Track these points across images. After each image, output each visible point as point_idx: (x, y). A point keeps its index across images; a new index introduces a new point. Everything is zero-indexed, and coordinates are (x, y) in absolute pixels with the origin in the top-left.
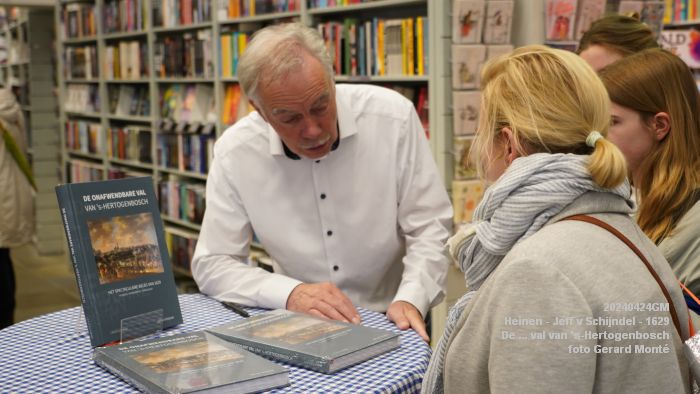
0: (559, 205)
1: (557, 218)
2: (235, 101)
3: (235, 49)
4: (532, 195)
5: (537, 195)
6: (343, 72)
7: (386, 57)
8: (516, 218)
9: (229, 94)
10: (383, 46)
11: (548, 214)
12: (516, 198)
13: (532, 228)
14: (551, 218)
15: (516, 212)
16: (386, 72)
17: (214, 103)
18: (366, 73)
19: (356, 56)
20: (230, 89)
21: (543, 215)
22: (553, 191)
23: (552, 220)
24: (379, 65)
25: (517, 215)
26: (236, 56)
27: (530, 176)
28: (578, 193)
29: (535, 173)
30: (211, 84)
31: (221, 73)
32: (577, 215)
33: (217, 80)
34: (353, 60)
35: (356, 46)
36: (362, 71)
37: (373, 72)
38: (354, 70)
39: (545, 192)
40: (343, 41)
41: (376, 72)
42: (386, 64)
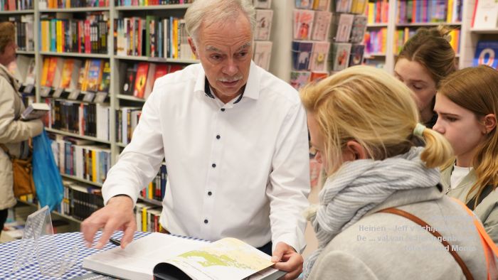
0: (373, 203)
1: (372, 211)
2: (51, 69)
3: (53, 30)
4: (355, 196)
5: (358, 196)
6: (144, 54)
7: (179, 45)
8: (344, 212)
9: (47, 64)
10: (178, 38)
11: (367, 209)
12: (342, 196)
13: (355, 218)
14: (368, 211)
15: (343, 207)
16: (179, 56)
17: (32, 69)
18: (163, 56)
19: (155, 43)
20: (47, 60)
21: (363, 210)
22: (371, 194)
23: (369, 213)
24: (174, 51)
25: (344, 209)
26: (53, 37)
27: (354, 180)
28: (390, 193)
29: (357, 178)
30: (32, 56)
31: (40, 48)
32: (386, 209)
33: (36, 52)
34: (153, 46)
35: (155, 36)
36: (160, 54)
37: (169, 56)
38: (153, 53)
39: (364, 194)
40: (144, 32)
41: (171, 56)
42: (179, 50)
